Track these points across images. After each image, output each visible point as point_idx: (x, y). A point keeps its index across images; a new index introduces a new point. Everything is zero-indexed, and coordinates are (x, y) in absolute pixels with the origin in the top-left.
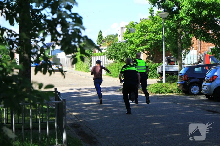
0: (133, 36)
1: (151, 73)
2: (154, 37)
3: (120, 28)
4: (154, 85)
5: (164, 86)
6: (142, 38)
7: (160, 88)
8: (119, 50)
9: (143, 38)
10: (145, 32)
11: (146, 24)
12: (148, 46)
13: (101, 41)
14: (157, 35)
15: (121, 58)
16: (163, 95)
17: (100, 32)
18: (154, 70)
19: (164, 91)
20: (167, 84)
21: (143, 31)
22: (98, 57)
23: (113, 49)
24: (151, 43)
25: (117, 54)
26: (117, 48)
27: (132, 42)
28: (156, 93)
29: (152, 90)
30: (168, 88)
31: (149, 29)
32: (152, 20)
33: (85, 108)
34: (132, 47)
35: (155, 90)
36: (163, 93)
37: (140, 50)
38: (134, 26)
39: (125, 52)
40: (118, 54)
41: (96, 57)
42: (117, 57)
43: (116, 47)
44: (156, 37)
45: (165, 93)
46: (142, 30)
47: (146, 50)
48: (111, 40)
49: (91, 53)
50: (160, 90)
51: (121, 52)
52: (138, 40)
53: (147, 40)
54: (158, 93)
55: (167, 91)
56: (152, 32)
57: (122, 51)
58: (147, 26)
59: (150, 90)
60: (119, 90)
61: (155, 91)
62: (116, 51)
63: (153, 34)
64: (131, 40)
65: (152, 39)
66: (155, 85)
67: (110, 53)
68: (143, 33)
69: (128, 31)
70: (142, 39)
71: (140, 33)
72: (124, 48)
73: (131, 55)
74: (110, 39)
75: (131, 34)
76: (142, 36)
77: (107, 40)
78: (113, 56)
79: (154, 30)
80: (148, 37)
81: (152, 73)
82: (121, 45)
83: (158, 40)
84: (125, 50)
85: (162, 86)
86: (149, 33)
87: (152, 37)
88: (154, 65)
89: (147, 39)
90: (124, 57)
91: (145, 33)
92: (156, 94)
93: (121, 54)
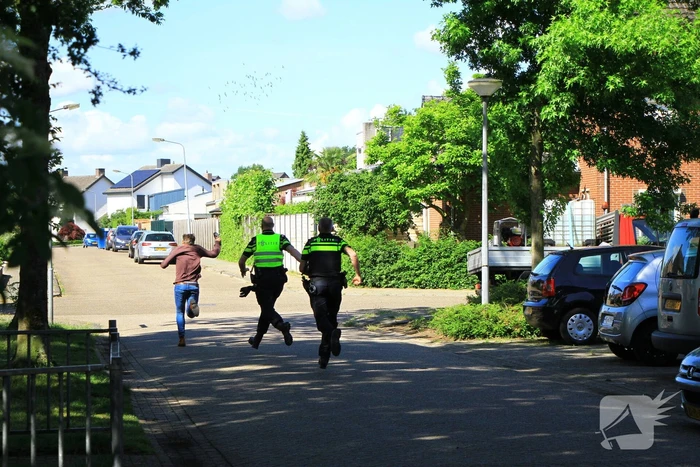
0: (396, 153)
1: (453, 272)
2: (464, 156)
3: (362, 128)
4: (452, 310)
5: (484, 313)
6: (423, 157)
7: (471, 321)
8: (354, 197)
9: (429, 159)
10: (436, 139)
11: (437, 116)
12: (445, 186)
13: (307, 167)
14: (472, 151)
15: (359, 222)
16: (480, 341)
17: (304, 139)
18: (460, 261)
19: (484, 331)
20: (495, 308)
21: (428, 136)
22: (288, 217)
23: (336, 192)
24: (455, 176)
25: (345, 210)
26: (348, 191)
27: (393, 173)
28: (457, 337)
29: (446, 327)
30: (496, 321)
31: (448, 132)
32: (459, 103)
33: (219, 384)
34: (395, 187)
35: (455, 327)
36: (479, 335)
37: (417, 196)
38: (401, 122)
39: (373, 202)
40: (351, 208)
41: (283, 217)
42: (348, 219)
43: (343, 188)
44: (470, 157)
45: (485, 336)
46: (425, 133)
47: (439, 199)
48: (334, 166)
49: (268, 205)
50: (471, 328)
51: (359, 203)
52: (413, 166)
53: (440, 167)
54: (466, 336)
55: (491, 330)
56: (458, 142)
57: (363, 199)
58: (440, 123)
59: (440, 326)
60: (345, 325)
61: (454, 330)
62: (344, 199)
63: (461, 149)
64: (389, 164)
65: (458, 165)
66: (456, 309)
67: (325, 205)
68: (427, 144)
69: (381, 137)
70: (423, 162)
71: (419, 142)
72: (369, 190)
73: (391, 213)
74: (331, 160)
75: (392, 146)
76: (423, 152)
77: (321, 165)
78: (333, 215)
79: (463, 135)
80: (443, 158)
81: (456, 270)
82: (360, 181)
83: (474, 165)
84: (373, 196)
85: (479, 313)
86: (447, 145)
87: (457, 156)
88: (460, 245)
89: (443, 162)
90: (371, 219)
91: (435, 144)
92: (458, 341)
93: (361, 210)
